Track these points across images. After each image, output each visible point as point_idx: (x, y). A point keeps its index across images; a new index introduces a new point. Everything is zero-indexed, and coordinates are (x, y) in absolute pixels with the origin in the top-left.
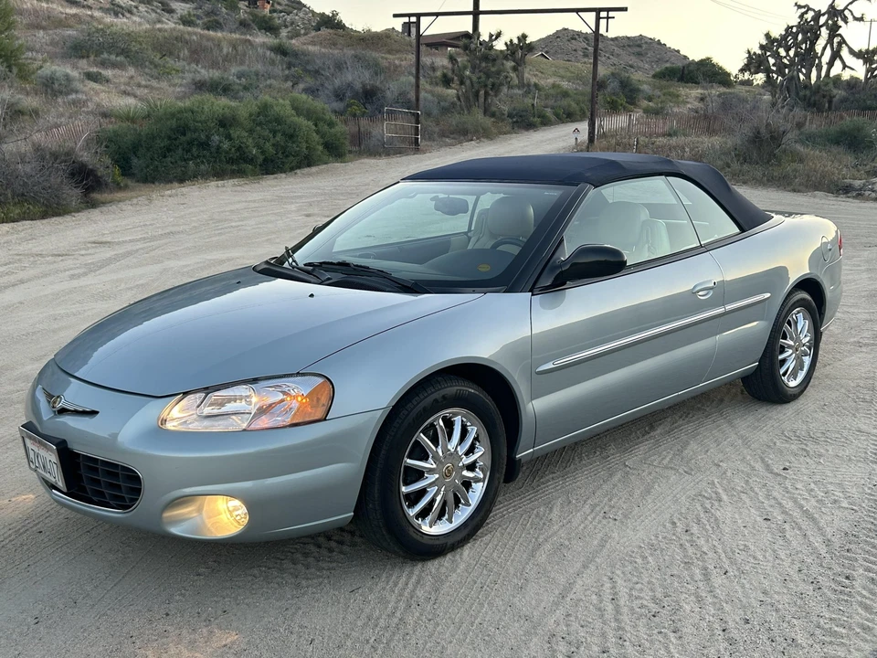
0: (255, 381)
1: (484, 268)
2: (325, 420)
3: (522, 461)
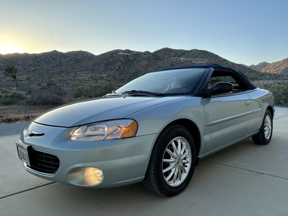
2: (135, 137)
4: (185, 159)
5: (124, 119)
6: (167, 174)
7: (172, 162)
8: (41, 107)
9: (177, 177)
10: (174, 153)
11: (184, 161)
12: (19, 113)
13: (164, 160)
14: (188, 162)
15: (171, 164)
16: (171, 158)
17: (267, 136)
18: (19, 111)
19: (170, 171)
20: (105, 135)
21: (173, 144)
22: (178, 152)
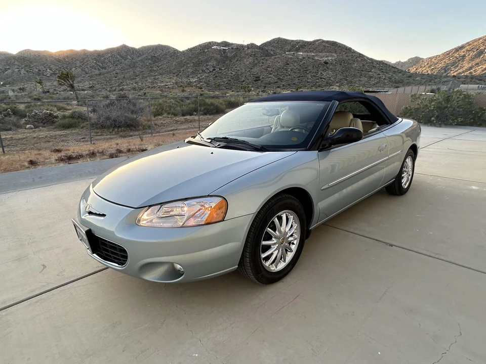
0: (186, 199)
1: (295, 139)
2: (224, 220)
3: (312, 230)
4: (292, 235)
5: (209, 196)
6: (267, 258)
7: (275, 244)
8: (111, 131)
9: (281, 259)
10: (277, 232)
11: (291, 239)
12: (83, 140)
13: (264, 243)
14: (295, 239)
15: (272, 246)
16: (273, 239)
17: (405, 184)
18: (83, 137)
19: (272, 254)
20: (185, 218)
21: (276, 220)
22: (282, 229)
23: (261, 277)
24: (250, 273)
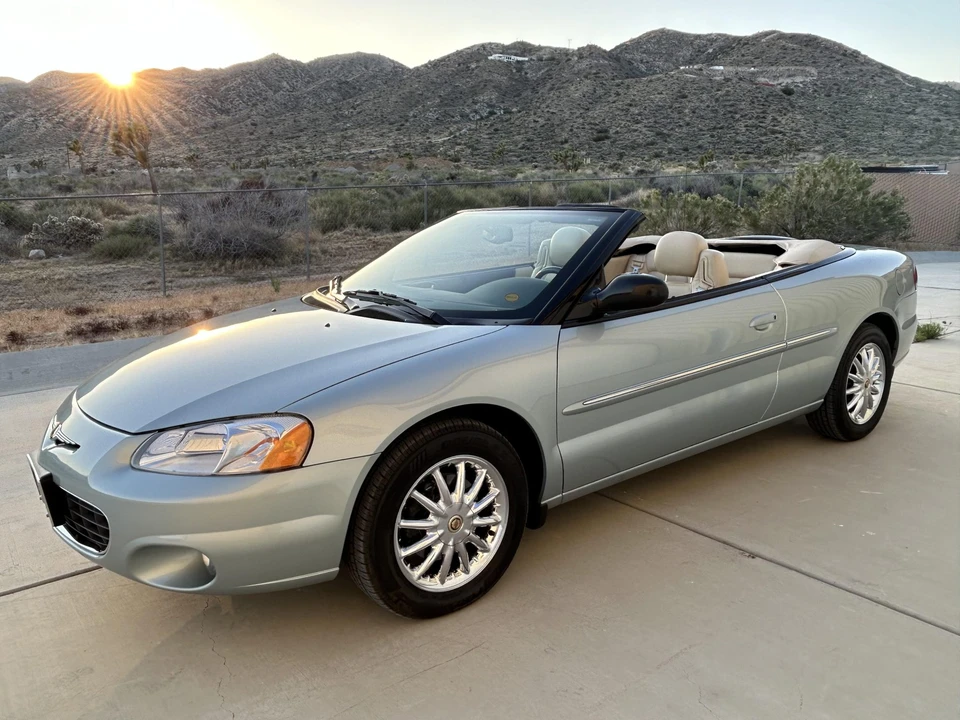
0: (230, 419)
1: (513, 298)
2: (301, 466)
3: (549, 507)
4: (487, 512)
5: (277, 414)
6: (415, 560)
7: (434, 528)
8: (217, 265)
9: (456, 564)
10: (441, 503)
11: (481, 520)
12: (149, 286)
13: (404, 523)
14: (497, 523)
15: (428, 533)
16: (431, 517)
17: (862, 412)
19: (428, 550)
20: (223, 458)
21: (438, 476)
22: (456, 497)
23: (395, 598)
24: (368, 586)
